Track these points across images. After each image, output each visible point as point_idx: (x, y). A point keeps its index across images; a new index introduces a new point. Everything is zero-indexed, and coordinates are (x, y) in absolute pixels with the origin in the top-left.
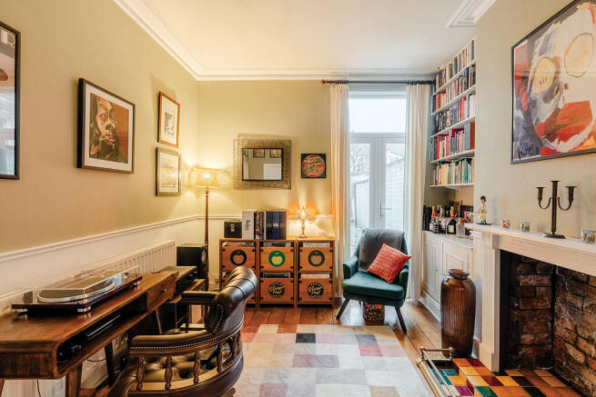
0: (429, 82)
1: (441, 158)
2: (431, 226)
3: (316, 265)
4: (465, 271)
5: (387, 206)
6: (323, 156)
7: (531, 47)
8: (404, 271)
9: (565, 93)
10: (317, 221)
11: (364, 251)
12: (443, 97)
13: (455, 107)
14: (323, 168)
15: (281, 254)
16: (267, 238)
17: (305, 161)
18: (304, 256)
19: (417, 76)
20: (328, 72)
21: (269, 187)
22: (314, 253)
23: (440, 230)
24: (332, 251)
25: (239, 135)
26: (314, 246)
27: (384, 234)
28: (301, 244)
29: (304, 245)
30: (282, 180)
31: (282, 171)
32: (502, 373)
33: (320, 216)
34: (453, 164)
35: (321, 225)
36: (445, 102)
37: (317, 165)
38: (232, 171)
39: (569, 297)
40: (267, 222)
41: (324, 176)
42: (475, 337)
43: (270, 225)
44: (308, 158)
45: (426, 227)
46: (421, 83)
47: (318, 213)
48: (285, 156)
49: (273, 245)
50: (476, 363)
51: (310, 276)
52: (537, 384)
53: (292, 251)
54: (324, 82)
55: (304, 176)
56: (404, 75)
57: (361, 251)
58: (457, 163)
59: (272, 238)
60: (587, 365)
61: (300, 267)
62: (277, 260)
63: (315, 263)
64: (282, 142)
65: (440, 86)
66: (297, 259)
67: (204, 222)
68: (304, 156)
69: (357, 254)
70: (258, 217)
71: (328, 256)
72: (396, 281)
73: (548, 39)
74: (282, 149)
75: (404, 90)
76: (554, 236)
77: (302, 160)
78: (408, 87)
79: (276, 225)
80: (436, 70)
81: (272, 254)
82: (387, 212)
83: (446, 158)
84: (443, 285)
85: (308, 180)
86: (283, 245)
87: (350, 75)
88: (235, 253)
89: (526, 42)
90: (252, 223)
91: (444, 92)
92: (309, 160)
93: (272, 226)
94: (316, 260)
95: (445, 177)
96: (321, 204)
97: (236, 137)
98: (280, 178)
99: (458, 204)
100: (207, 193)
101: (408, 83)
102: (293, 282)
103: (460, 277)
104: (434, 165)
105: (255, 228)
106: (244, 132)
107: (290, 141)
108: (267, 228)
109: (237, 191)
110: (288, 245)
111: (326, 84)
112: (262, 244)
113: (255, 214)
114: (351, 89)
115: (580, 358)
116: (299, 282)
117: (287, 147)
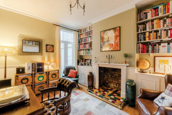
0: (78, 31)
1: (81, 49)
2: (79, 64)
3: (54, 78)
4: (92, 72)
5: (68, 60)
6: (53, 46)
7: (104, 33)
8: (77, 75)
9: (110, 42)
10: (51, 65)
11: (66, 72)
12: (81, 36)
13: (85, 38)
14: (53, 49)
15: (43, 77)
16: (37, 72)
17: (47, 47)
18: (50, 76)
19: (76, 29)
20: (55, 22)
21: (34, 54)
22: (53, 74)
23: (82, 65)
24: (58, 73)
25: (20, 35)
26: (53, 72)
27: (70, 67)
28: (49, 72)
29: (50, 73)
30: (39, 52)
31: (39, 49)
32: (99, 89)
33: (52, 63)
34: (85, 50)
35: (52, 66)
36: (82, 37)
37: (51, 48)
38: (17, 48)
39: (106, 73)
40: (37, 67)
41: (53, 51)
42: (94, 85)
43: (38, 67)
44: (48, 46)
45: (78, 64)
46: (77, 31)
47: (51, 63)
48: (40, 45)
49: (39, 74)
50: (95, 88)
51: (52, 82)
52: (104, 88)
53: (46, 75)
54: (54, 24)
55: (47, 51)
56: (73, 28)
57: (65, 72)
58: (86, 50)
59: (39, 72)
60: (109, 83)
61: (49, 79)
62: (41, 79)
63: (53, 77)
64: (39, 40)
65: (81, 33)
66: (48, 77)
67: (4, 69)
68: (47, 45)
69: (64, 73)
70: (33, 65)
71: (57, 75)
72: (76, 78)
73: (107, 33)
74: (39, 42)
75: (73, 32)
76: (109, 63)
77: (46, 47)
78: (74, 31)
79: (40, 67)
80: (79, 29)
81: (39, 77)
82: (68, 61)
83: (82, 49)
84: (88, 75)
85: (49, 53)
86: (43, 73)
87: (61, 24)
88: (23, 79)
89: (103, 32)
90: (31, 67)
91: (82, 34)
92: (48, 47)
93: (39, 68)
94: (54, 76)
95: (82, 53)
96: (52, 60)
97: (19, 36)
98: (38, 52)
99: (84, 59)
100: (6, 57)
101: (74, 30)
102: (47, 84)
103: (91, 73)
104: (79, 50)
105: (32, 69)
106: (23, 34)
107: (42, 40)
108: (37, 69)
109: (20, 56)
110: (45, 73)
111: (54, 25)
112: (35, 74)
113: (32, 64)
114: (61, 28)
115: (108, 82)
116: (49, 84)
117: (41, 42)
